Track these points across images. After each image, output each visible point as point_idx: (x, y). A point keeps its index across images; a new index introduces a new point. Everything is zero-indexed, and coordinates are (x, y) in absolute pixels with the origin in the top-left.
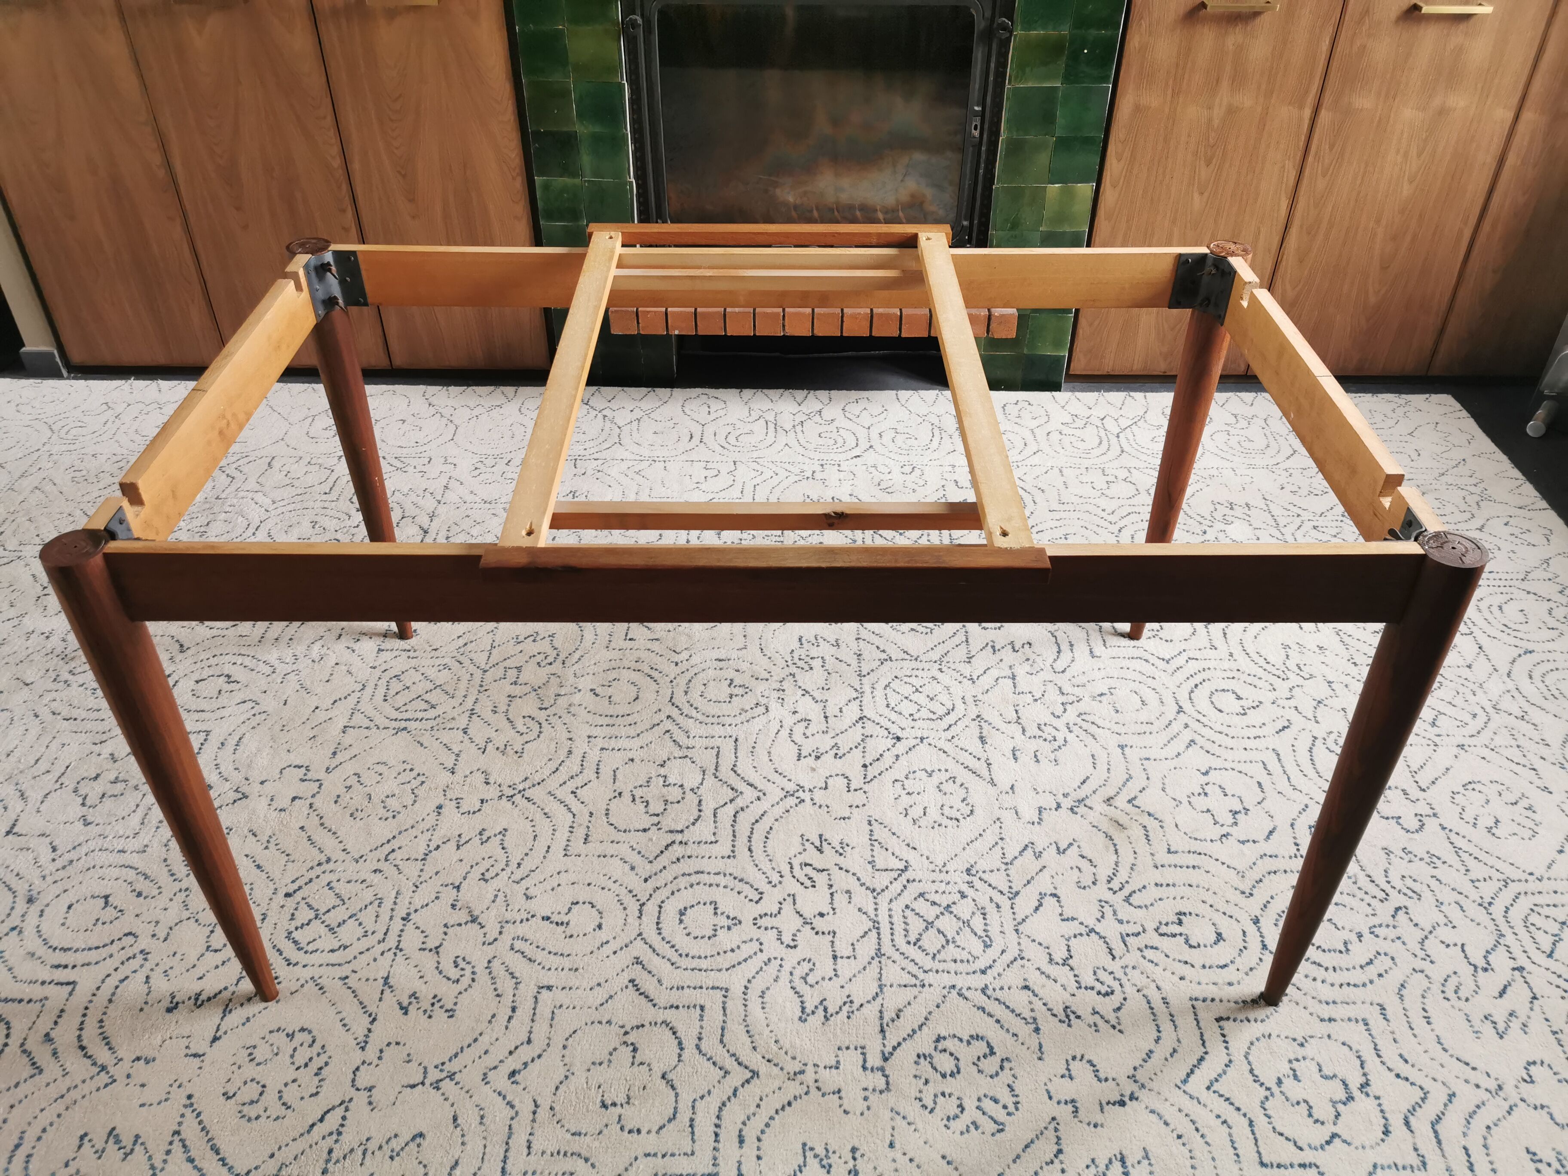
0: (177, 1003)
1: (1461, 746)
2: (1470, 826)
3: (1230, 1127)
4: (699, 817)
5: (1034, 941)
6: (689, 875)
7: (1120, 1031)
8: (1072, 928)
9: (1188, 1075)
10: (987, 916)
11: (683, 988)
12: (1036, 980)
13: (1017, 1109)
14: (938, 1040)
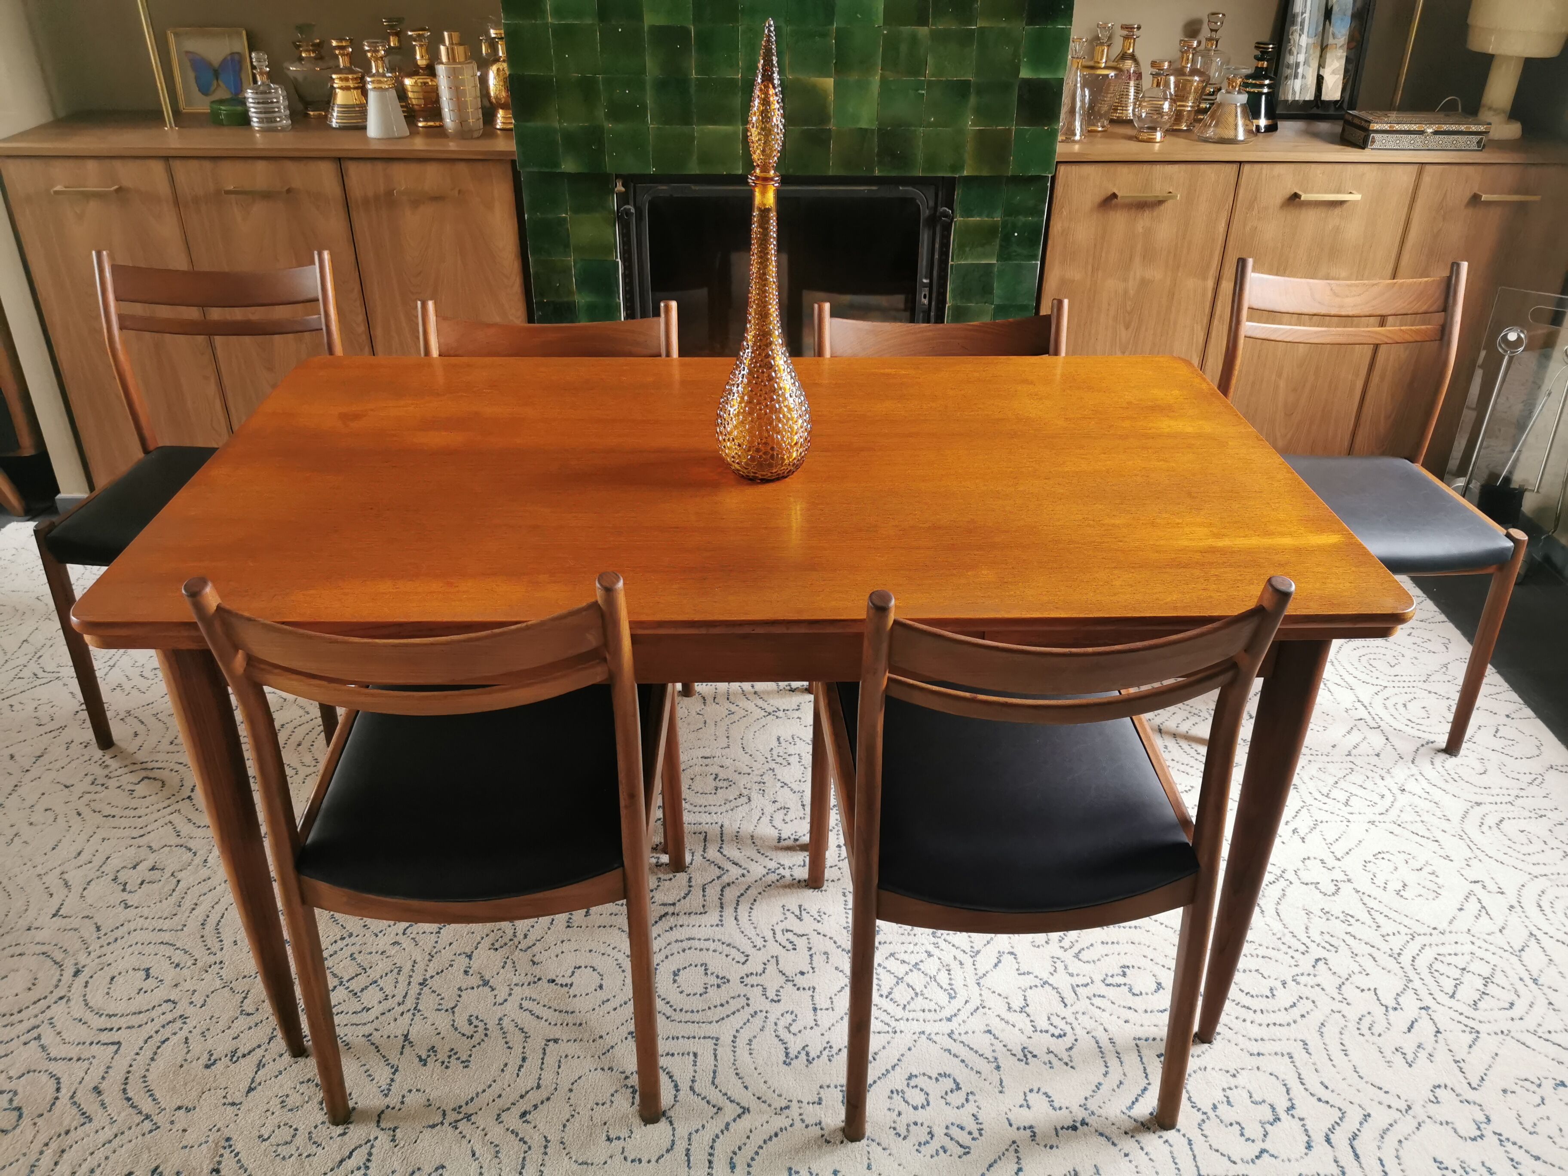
0: (215, 1061)
1: (1372, 823)
2: (1381, 890)
3: (1171, 1146)
4: (689, 891)
5: (994, 992)
6: (682, 941)
7: (1072, 1067)
8: (1029, 980)
9: (1133, 1103)
10: (952, 972)
11: (678, 1038)
12: (997, 1026)
13: (981, 1135)
14: (910, 1078)
